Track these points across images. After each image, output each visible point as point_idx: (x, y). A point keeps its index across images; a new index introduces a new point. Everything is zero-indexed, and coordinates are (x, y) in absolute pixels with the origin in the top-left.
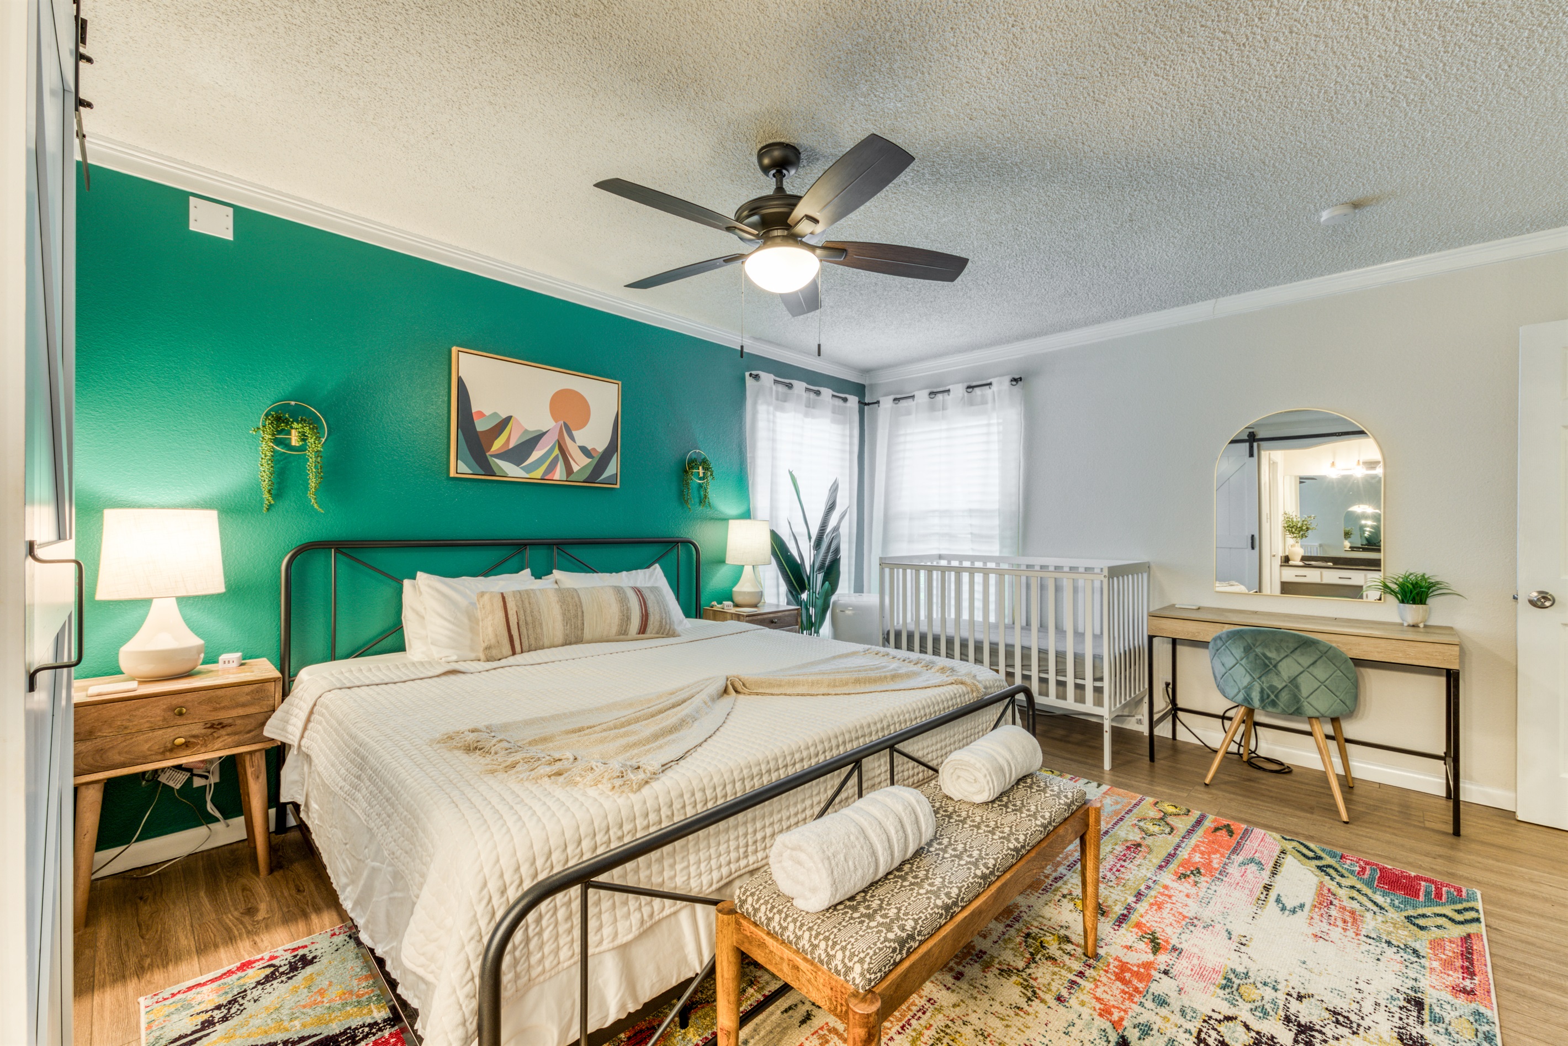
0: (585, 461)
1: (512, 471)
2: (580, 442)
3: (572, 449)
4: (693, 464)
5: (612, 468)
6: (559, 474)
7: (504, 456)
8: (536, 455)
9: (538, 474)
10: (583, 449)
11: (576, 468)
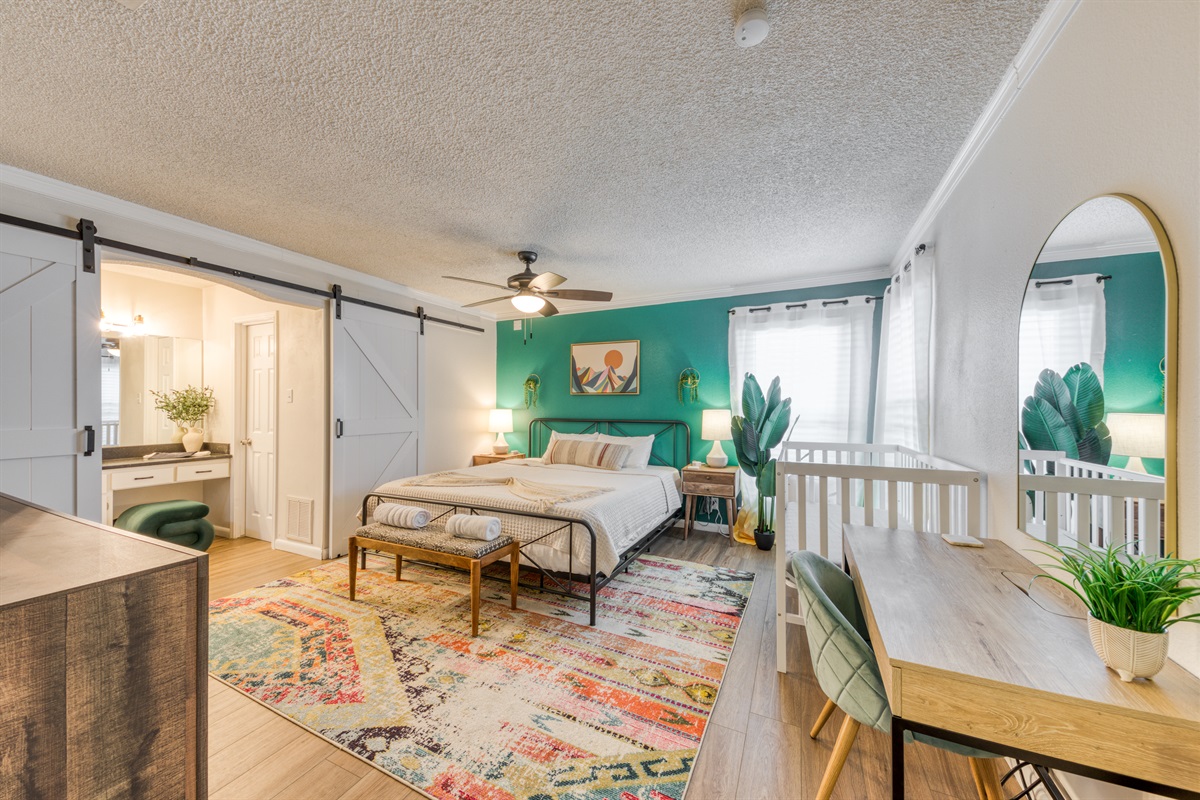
0: (620, 382)
1: (590, 390)
2: (618, 374)
3: (615, 377)
4: (685, 377)
5: (635, 384)
6: (609, 390)
7: (587, 384)
8: (599, 382)
9: (600, 391)
10: (619, 377)
11: (616, 386)
